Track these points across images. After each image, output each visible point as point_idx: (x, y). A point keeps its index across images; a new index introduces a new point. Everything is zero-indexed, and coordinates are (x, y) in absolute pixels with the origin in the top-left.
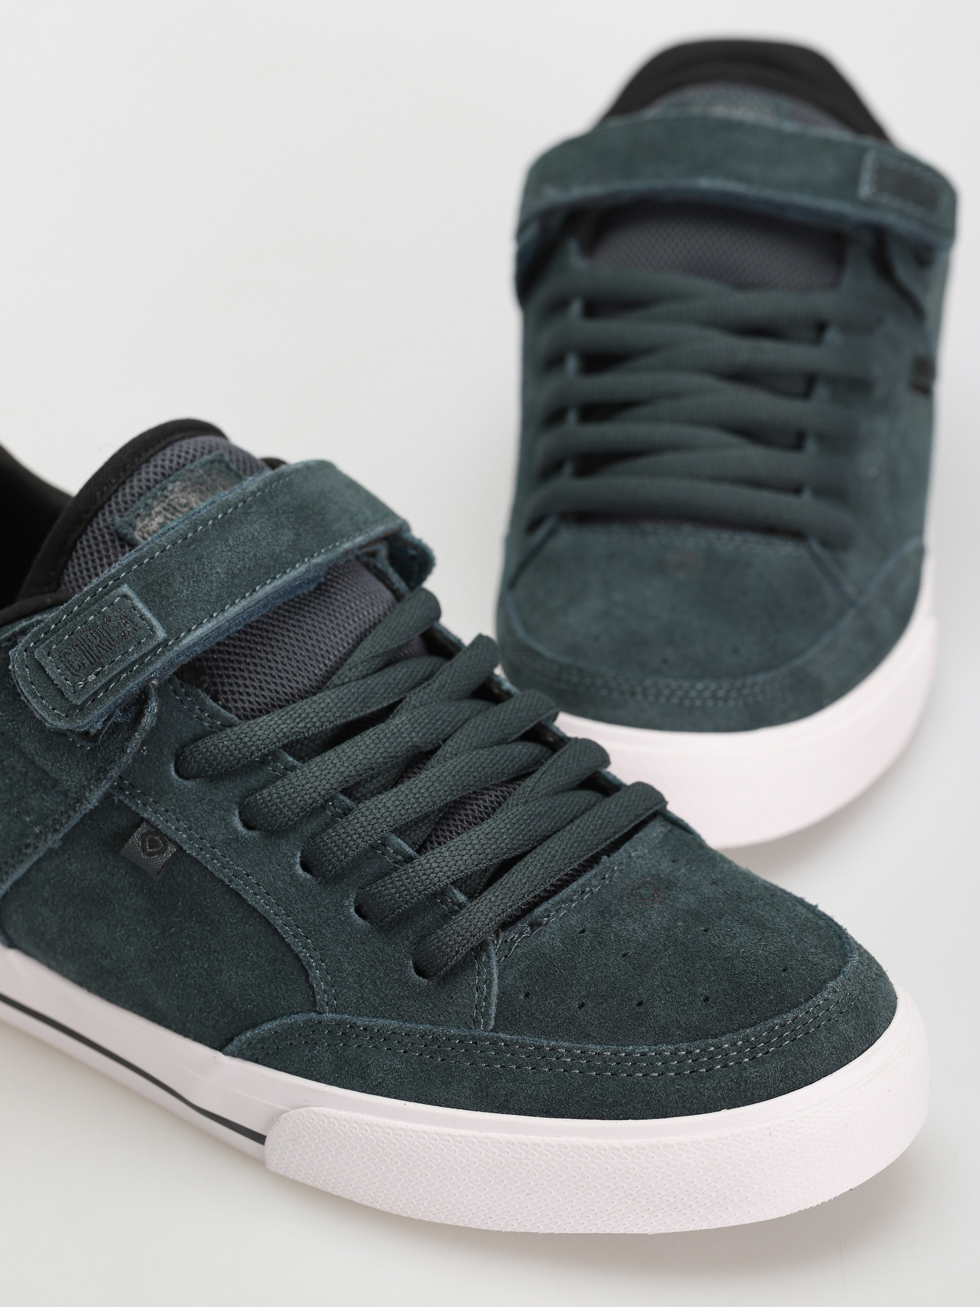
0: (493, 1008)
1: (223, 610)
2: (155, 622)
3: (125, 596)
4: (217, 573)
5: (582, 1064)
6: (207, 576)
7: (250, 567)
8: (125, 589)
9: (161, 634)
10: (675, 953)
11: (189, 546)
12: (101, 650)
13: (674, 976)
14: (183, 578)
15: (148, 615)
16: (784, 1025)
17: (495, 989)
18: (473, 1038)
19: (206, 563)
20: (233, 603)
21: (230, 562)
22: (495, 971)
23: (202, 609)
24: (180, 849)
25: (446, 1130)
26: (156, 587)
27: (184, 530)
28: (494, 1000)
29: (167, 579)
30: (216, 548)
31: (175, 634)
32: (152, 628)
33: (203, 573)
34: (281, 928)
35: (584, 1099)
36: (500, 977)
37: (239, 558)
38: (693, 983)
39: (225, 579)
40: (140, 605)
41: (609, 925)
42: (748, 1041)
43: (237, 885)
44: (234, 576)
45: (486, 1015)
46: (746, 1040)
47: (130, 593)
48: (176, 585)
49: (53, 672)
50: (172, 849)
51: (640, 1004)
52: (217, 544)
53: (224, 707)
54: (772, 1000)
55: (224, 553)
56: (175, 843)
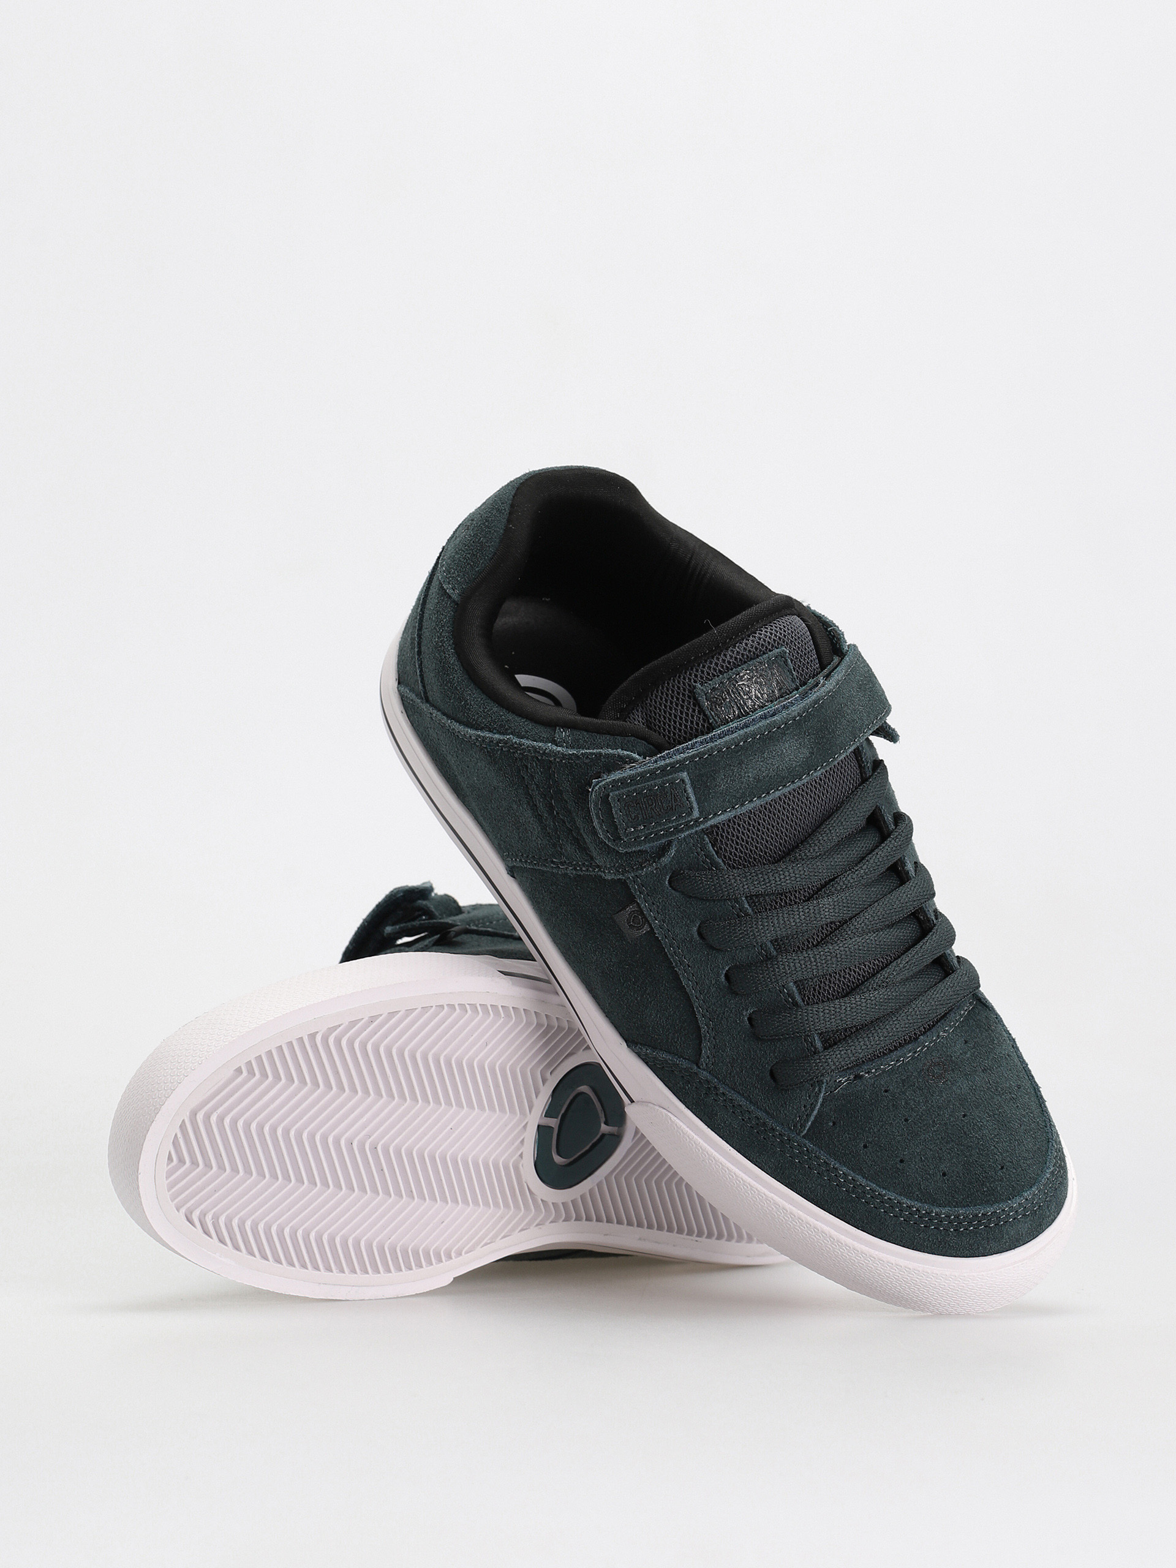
0: (810, 1123)
1: (742, 805)
2: (695, 805)
3: (683, 781)
4: (749, 776)
5: (850, 1187)
6: (741, 778)
7: (771, 776)
8: (685, 775)
9: (696, 814)
10: (938, 1131)
11: (737, 752)
12: (653, 813)
13: (931, 1150)
14: (725, 776)
15: (693, 798)
16: (985, 1215)
17: (815, 1112)
18: (789, 1136)
19: (744, 768)
20: (751, 801)
21: (760, 770)
22: (820, 1100)
23: (729, 801)
24: (652, 929)
25: (749, 1180)
26: (705, 779)
27: (738, 740)
28: (812, 1118)
29: (714, 774)
30: (755, 758)
31: (705, 815)
32: (691, 808)
33: (739, 775)
34: (697, 1008)
35: (842, 1208)
36: (822, 1105)
37: (767, 768)
38: (940, 1159)
39: (752, 782)
40: (690, 790)
41: (904, 1093)
42: (958, 1217)
43: (679, 969)
44: (759, 781)
45: (803, 1126)
46: (957, 1217)
47: (687, 780)
48: (719, 780)
49: (616, 813)
50: (646, 928)
51: (902, 1161)
52: (756, 755)
53: (717, 853)
54: (984, 1192)
55: (758, 763)
56: (650, 925)
